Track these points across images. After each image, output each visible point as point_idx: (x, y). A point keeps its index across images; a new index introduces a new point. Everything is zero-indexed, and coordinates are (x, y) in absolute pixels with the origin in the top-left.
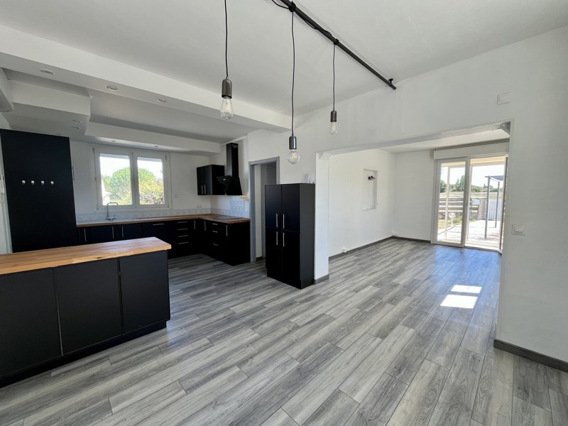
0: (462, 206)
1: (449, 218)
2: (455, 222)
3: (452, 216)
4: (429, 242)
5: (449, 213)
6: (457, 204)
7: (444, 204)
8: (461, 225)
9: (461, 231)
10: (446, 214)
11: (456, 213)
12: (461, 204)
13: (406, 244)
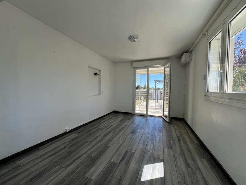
0: (146, 94)
1: (141, 99)
2: (144, 101)
3: (143, 98)
4: (131, 114)
5: (141, 97)
6: (144, 93)
7: (139, 93)
8: (146, 102)
9: (146, 105)
10: (140, 97)
11: (144, 97)
12: (146, 93)
13: (119, 116)
